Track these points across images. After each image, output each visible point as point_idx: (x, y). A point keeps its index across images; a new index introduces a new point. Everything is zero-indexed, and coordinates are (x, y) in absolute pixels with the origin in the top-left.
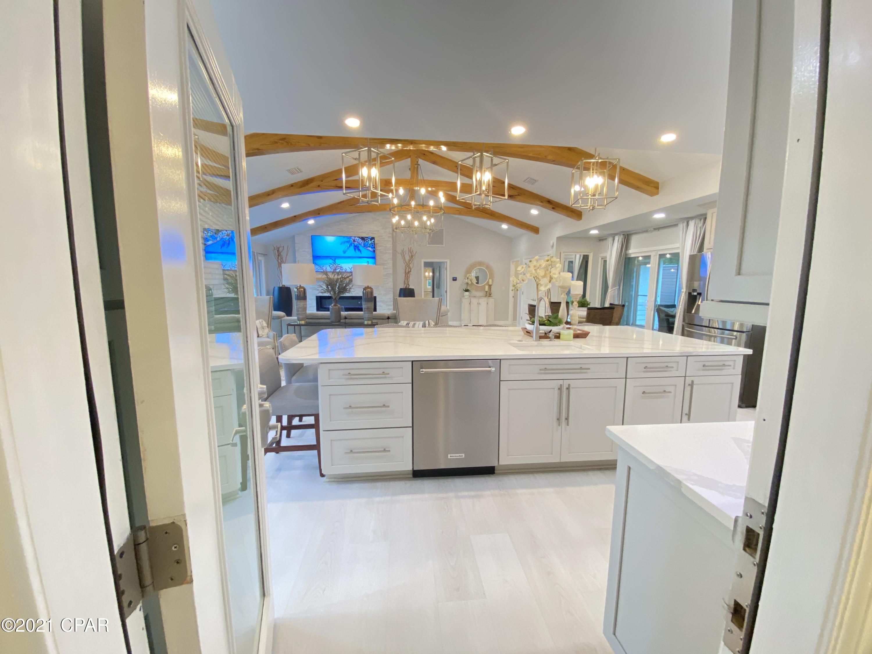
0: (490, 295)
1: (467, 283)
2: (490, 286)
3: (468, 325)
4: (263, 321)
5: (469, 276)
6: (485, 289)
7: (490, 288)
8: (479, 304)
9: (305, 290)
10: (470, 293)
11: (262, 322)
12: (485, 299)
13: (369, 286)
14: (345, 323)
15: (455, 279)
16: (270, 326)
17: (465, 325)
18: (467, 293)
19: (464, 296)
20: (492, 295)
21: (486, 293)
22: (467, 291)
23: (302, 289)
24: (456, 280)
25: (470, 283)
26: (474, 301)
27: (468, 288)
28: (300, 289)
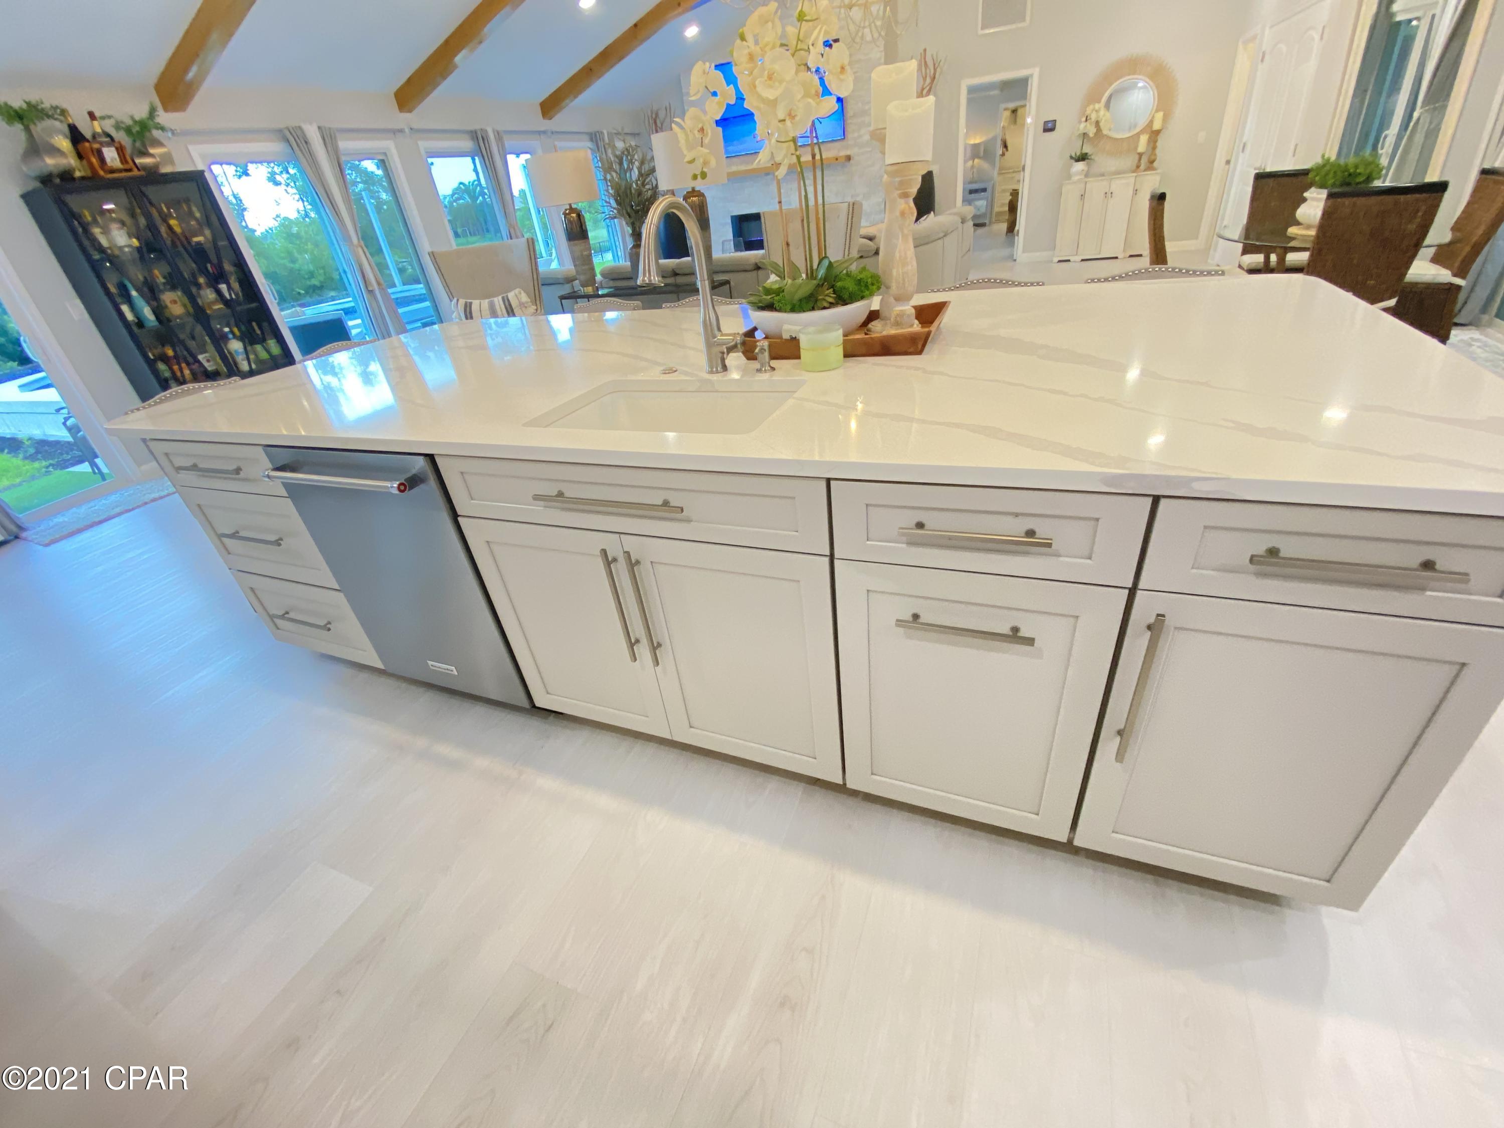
0: (1152, 162)
1: (1084, 134)
2: (1154, 135)
3: (1069, 261)
4: (522, 292)
5: (1094, 109)
6: (1136, 148)
7: (1155, 142)
8: (1108, 195)
9: (579, 216)
10: (1089, 165)
11: (520, 293)
12: (1131, 178)
13: (697, 189)
14: (677, 286)
15: (1050, 125)
16: (540, 303)
17: (1060, 261)
18: (1080, 166)
19: (1069, 177)
20: (1155, 164)
21: (1140, 159)
22: (1083, 158)
23: (574, 215)
24: (1052, 130)
25: (1092, 131)
26: (1096, 187)
27: (1085, 150)
28: (569, 214)
